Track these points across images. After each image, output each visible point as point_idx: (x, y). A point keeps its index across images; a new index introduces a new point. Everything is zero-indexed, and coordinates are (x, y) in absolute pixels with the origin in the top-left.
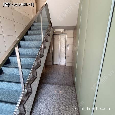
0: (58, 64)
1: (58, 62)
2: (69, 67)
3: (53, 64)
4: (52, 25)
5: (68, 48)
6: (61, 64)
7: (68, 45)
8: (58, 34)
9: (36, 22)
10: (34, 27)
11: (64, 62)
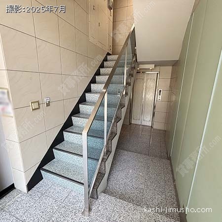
0: (140, 124)
1: (139, 120)
2: (160, 130)
3: (130, 124)
4: (136, 60)
5: (160, 97)
6: (144, 123)
7: (160, 91)
8: (142, 72)
9: (111, 55)
10: (108, 62)
11: (150, 121)
